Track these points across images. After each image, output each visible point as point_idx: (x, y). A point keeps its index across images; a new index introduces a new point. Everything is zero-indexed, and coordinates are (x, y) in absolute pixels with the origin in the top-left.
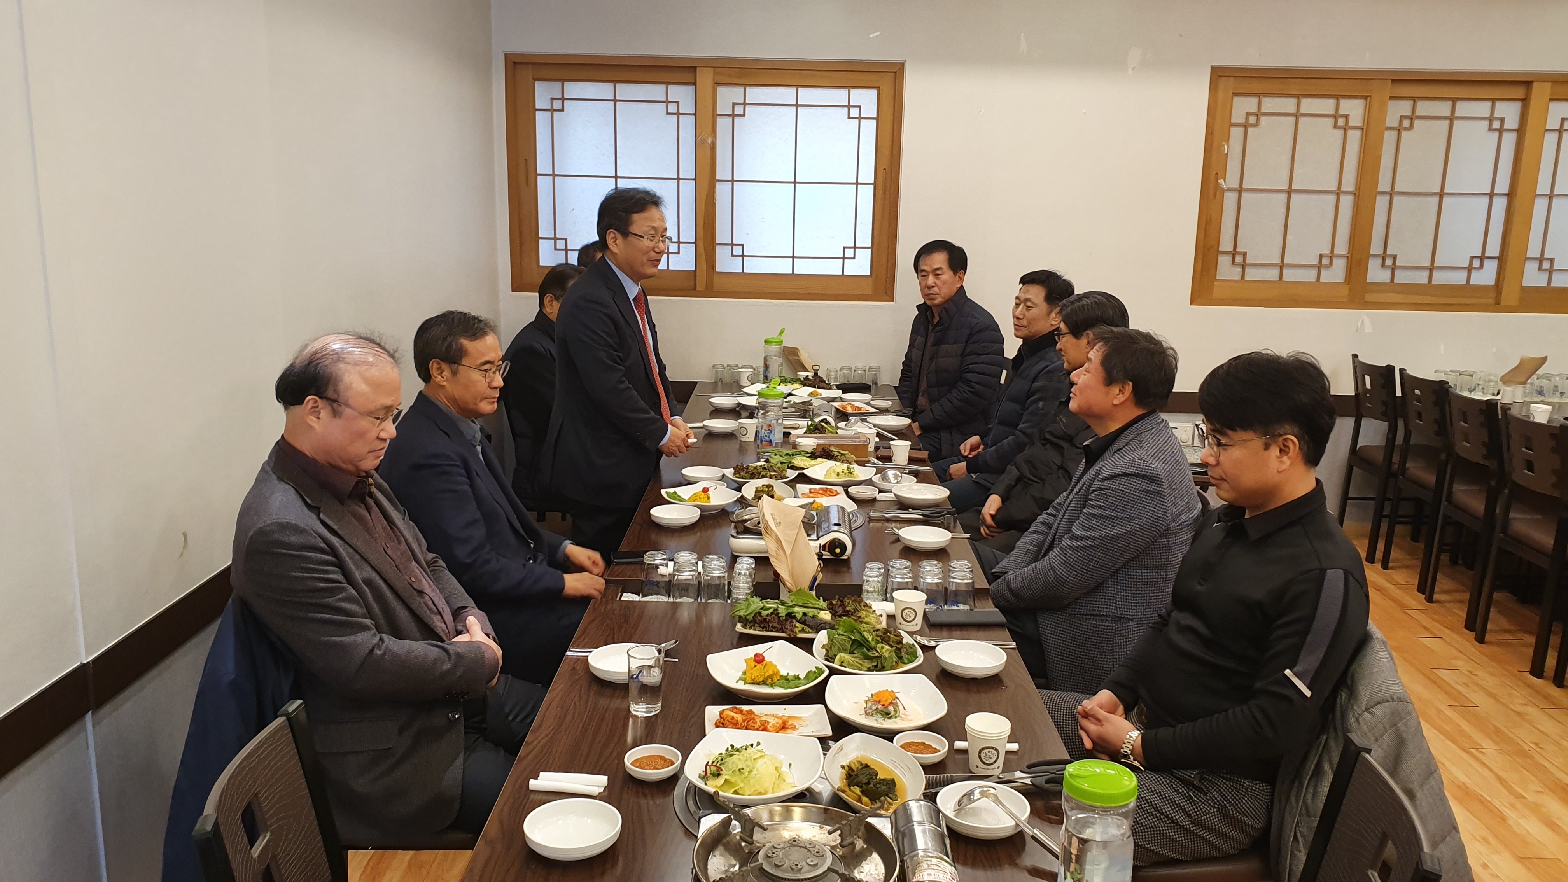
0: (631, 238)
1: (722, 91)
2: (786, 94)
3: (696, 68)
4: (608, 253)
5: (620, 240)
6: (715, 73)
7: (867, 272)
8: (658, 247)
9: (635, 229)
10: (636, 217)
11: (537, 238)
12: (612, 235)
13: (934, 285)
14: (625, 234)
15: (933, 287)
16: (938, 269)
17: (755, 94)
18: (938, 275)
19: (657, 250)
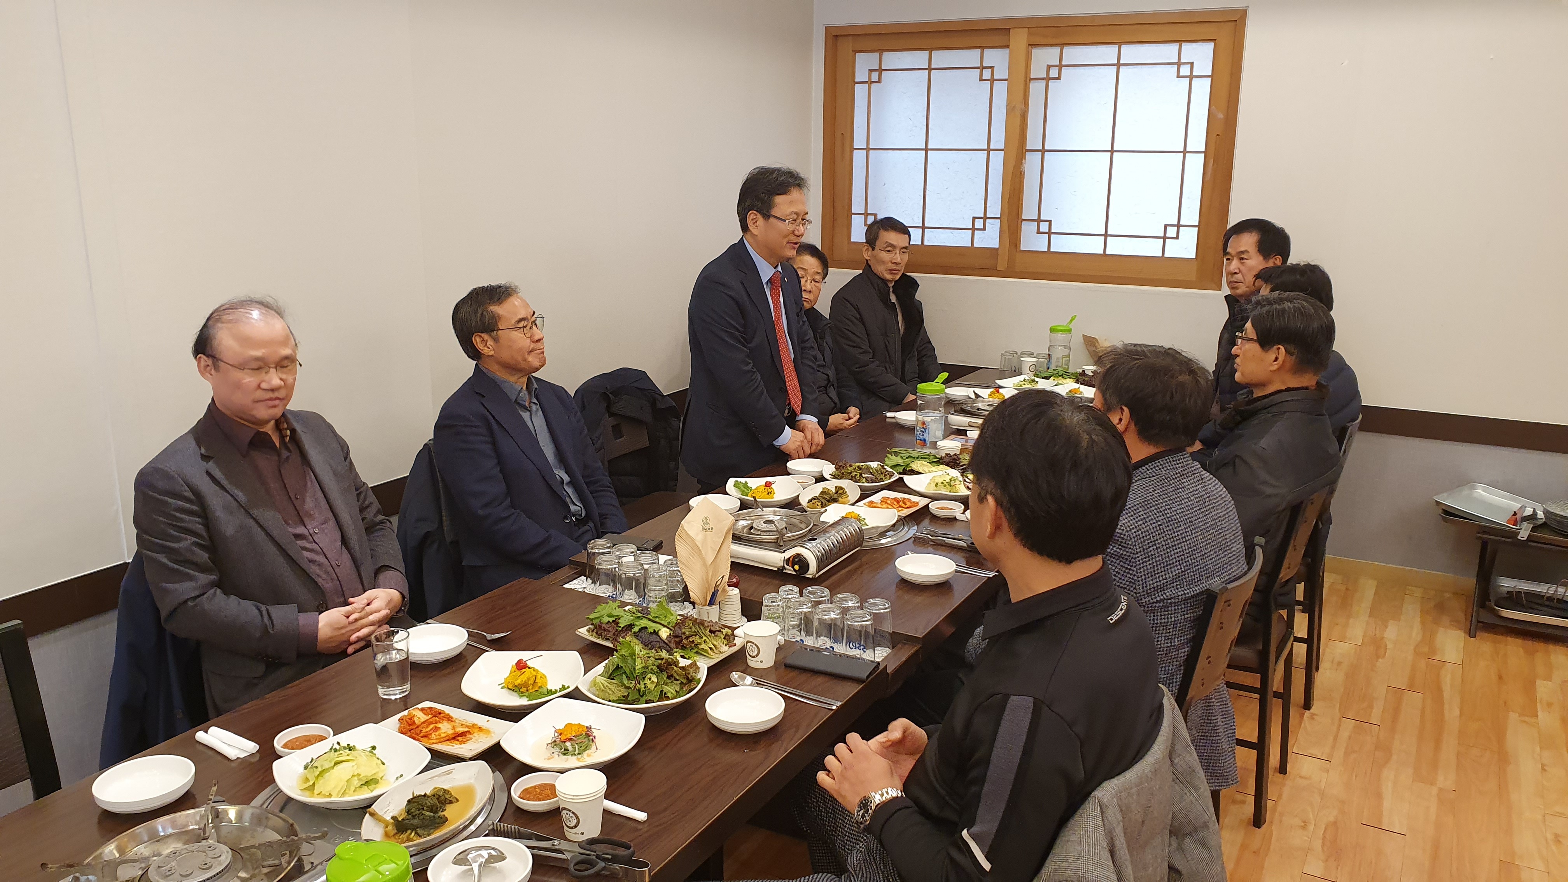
0: (772, 220)
1: (1037, 52)
2: (1108, 53)
3: (1010, 29)
4: (749, 233)
5: (761, 221)
6: (1030, 34)
7: (1193, 255)
8: (798, 230)
9: (776, 212)
10: (779, 199)
11: (850, 214)
12: (752, 216)
13: (1237, 271)
14: (767, 216)
15: (1236, 273)
16: (1243, 252)
17: (1073, 54)
18: (1243, 259)
19: (797, 233)
